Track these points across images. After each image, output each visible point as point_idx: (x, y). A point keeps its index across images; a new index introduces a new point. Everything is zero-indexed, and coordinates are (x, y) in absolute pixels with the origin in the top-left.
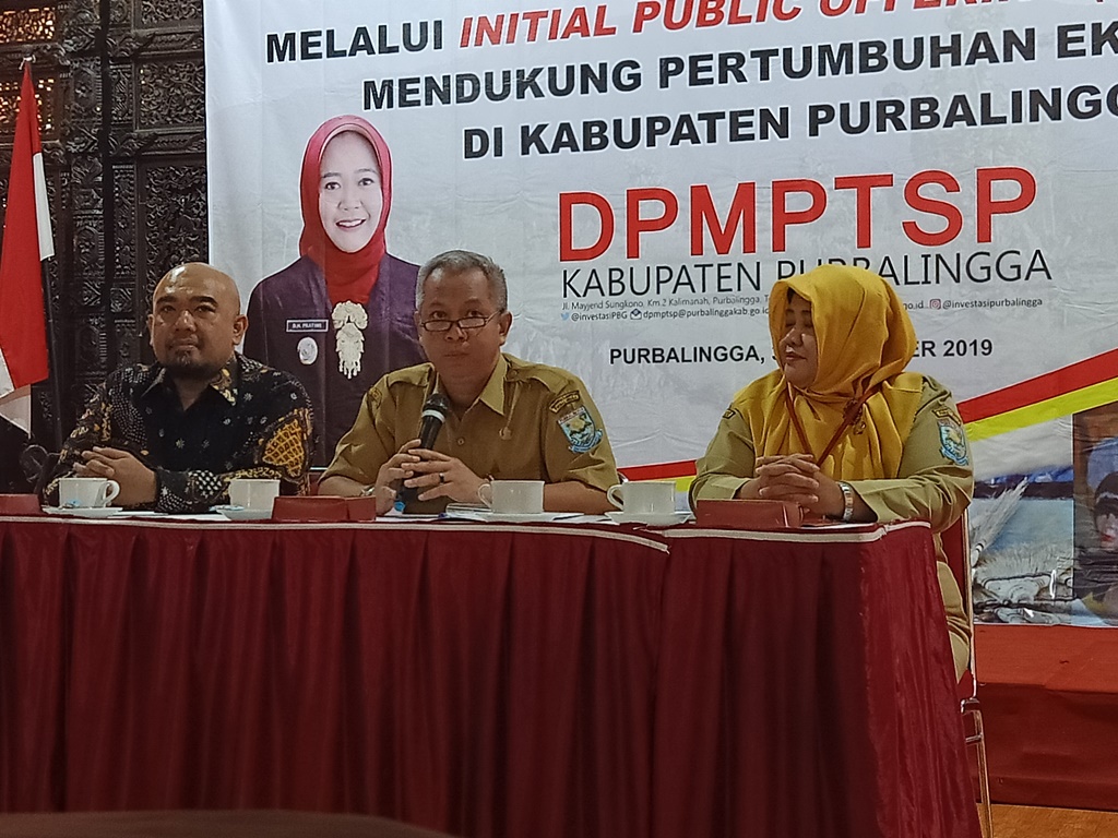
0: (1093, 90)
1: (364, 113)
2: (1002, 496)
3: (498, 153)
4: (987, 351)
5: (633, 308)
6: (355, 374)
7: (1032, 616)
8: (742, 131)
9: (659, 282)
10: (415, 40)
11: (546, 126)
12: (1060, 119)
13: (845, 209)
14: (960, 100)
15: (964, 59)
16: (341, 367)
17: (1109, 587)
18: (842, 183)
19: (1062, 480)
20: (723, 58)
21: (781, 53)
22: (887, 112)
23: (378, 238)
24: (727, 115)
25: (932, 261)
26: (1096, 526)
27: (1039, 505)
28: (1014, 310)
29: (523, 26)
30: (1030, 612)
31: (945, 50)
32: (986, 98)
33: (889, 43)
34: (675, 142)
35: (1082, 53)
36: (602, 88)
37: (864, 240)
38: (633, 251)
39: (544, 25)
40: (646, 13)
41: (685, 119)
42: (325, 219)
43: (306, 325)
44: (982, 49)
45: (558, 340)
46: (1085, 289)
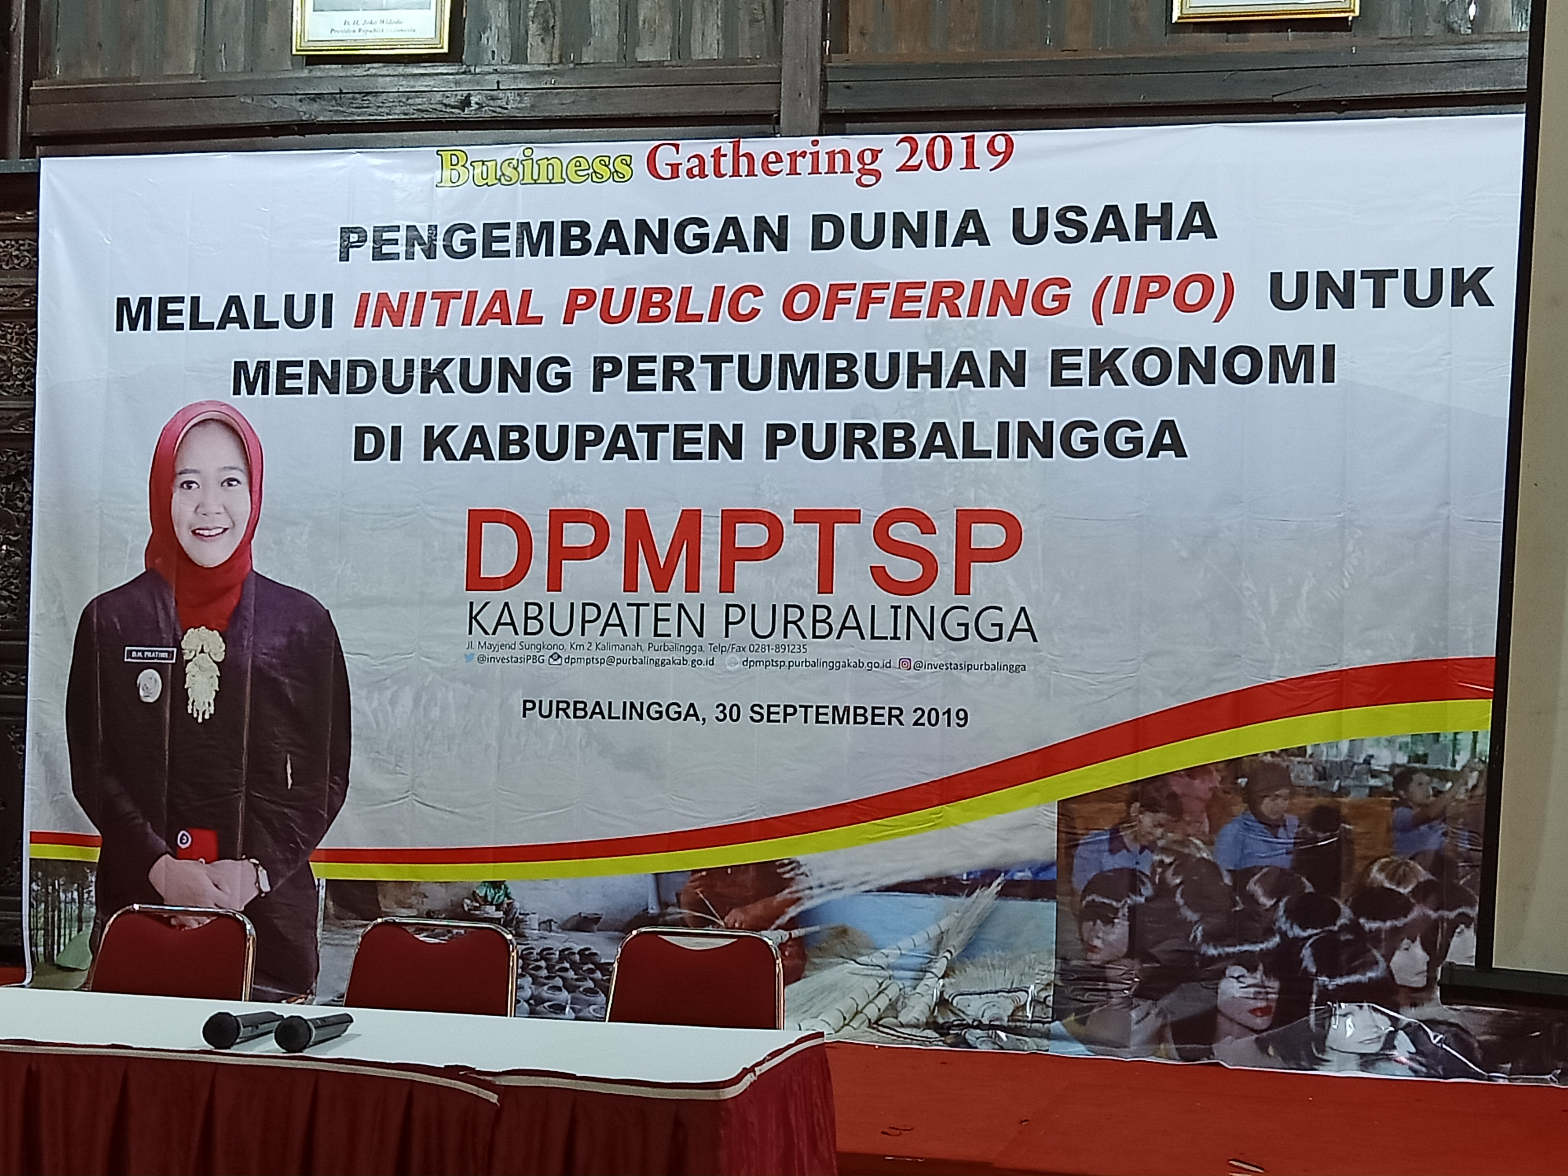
0: (1090, 426)
1: (231, 399)
2: (975, 895)
3: (395, 456)
4: (962, 722)
5: (552, 652)
6: (207, 717)
7: (1005, 1039)
8: (688, 448)
9: (584, 622)
10: (299, 315)
11: (454, 427)
12: (1051, 457)
13: (804, 546)
14: (939, 428)
15: (945, 380)
16: (190, 707)
17: (1093, 1008)
18: (802, 517)
19: (1046, 878)
20: (669, 361)
21: (736, 360)
22: (856, 436)
23: (243, 551)
24: (672, 429)
25: (902, 613)
26: (1081, 934)
27: (1017, 906)
28: (994, 675)
29: (432, 307)
30: (1003, 1035)
31: (924, 369)
32: (968, 428)
33: (861, 357)
34: (608, 456)
35: (1078, 382)
36: (524, 386)
37: (826, 585)
38: (554, 583)
39: (457, 307)
40: (579, 302)
41: (622, 430)
42: (179, 526)
43: (149, 654)
44: (966, 371)
45: (459, 685)
46: (1075, 655)
